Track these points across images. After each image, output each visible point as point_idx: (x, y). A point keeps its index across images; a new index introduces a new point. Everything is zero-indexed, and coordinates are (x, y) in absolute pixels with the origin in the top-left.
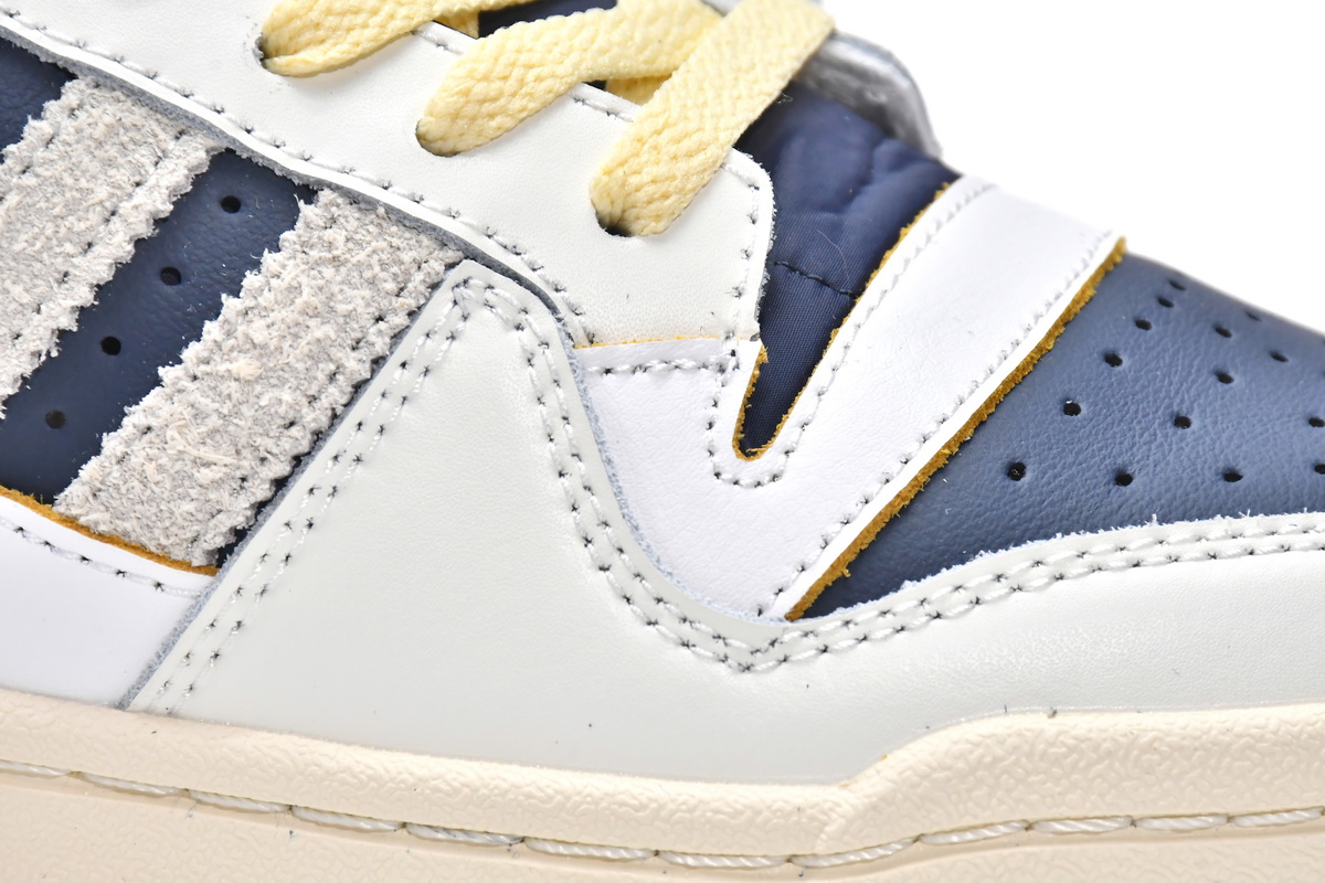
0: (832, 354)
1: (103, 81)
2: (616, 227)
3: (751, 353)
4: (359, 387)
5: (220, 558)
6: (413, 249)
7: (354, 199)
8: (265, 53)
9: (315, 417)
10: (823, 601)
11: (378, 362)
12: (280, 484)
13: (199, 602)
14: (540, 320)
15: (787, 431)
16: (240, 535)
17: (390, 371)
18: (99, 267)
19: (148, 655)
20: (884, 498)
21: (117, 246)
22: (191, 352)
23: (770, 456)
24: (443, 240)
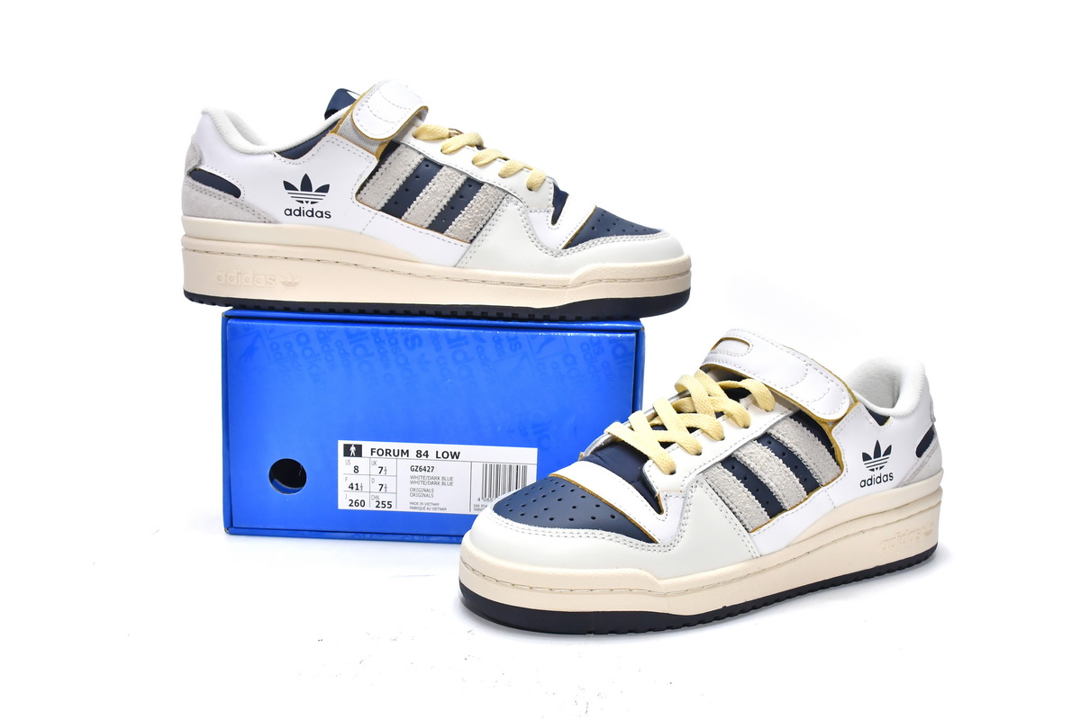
0: (562, 214)
1: (448, 167)
2: (530, 189)
3: (553, 209)
4: (493, 214)
5: (471, 241)
6: (500, 192)
7: (490, 185)
8: (473, 163)
9: (487, 218)
10: (567, 247)
11: (496, 210)
12: (481, 229)
13: (469, 248)
14: (520, 204)
15: (559, 221)
16: (475, 237)
17: (498, 211)
18: (450, 195)
19: (459, 257)
20: (575, 231)
21: (453, 191)
22: (466, 208)
23: (557, 225)
24: (504, 191)
